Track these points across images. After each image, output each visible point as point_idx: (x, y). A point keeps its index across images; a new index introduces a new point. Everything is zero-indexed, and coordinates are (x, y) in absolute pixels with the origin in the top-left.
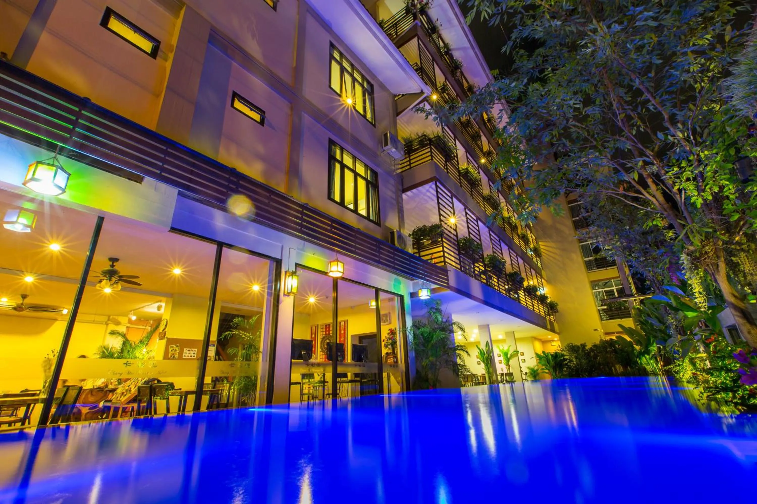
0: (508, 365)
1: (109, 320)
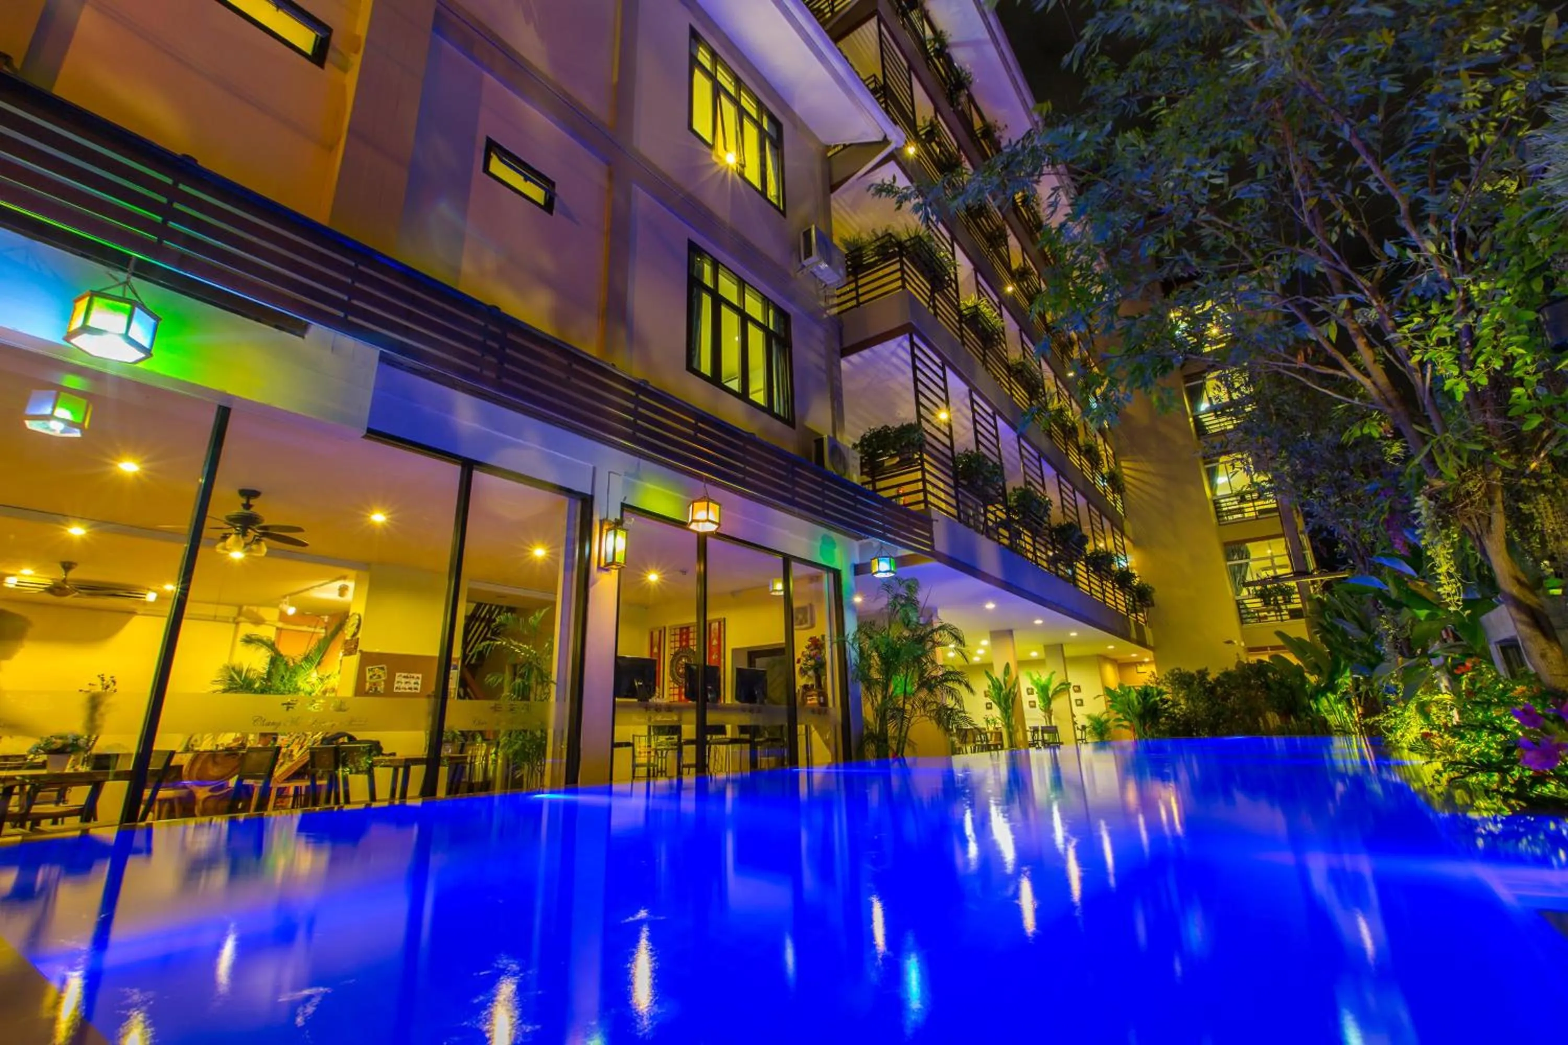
0: (1048, 711)
1: (240, 614)
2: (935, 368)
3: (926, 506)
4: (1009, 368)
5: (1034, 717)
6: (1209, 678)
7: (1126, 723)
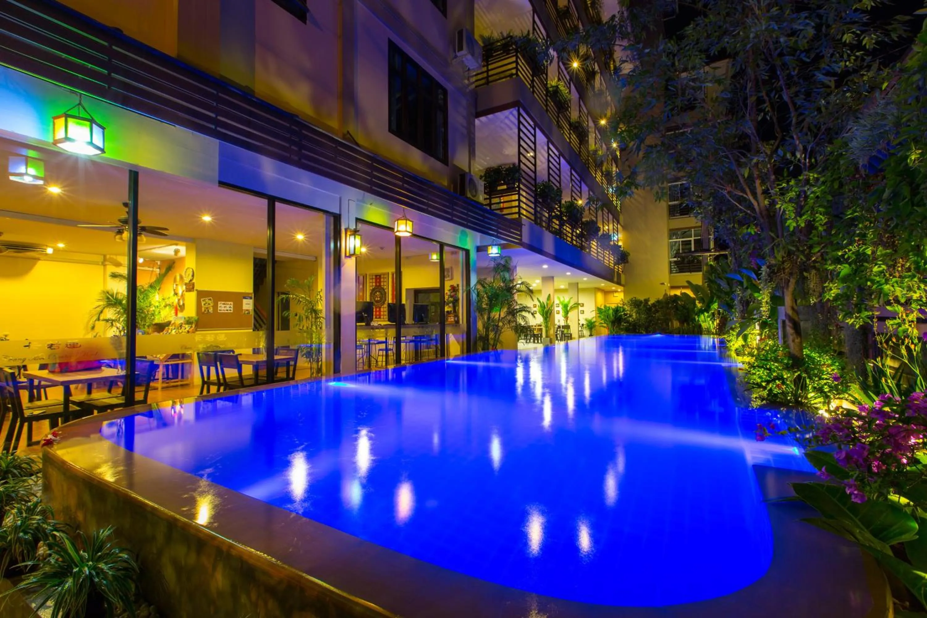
0: (566, 318)
2: (529, 128)
3: (519, 216)
4: (570, 125)
5: (559, 319)
6: (650, 303)
7: (605, 325)
